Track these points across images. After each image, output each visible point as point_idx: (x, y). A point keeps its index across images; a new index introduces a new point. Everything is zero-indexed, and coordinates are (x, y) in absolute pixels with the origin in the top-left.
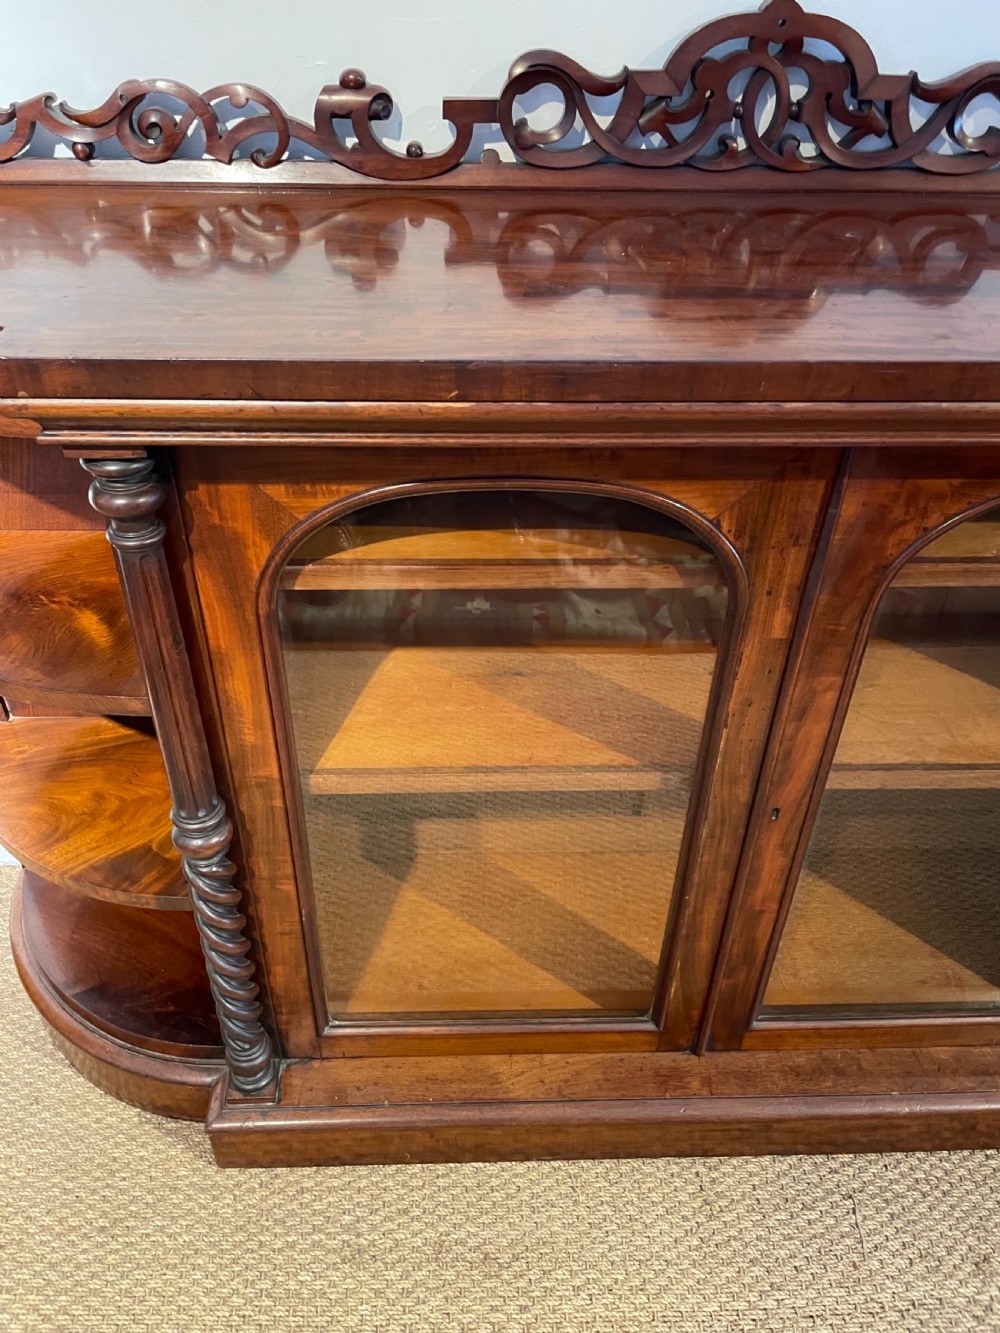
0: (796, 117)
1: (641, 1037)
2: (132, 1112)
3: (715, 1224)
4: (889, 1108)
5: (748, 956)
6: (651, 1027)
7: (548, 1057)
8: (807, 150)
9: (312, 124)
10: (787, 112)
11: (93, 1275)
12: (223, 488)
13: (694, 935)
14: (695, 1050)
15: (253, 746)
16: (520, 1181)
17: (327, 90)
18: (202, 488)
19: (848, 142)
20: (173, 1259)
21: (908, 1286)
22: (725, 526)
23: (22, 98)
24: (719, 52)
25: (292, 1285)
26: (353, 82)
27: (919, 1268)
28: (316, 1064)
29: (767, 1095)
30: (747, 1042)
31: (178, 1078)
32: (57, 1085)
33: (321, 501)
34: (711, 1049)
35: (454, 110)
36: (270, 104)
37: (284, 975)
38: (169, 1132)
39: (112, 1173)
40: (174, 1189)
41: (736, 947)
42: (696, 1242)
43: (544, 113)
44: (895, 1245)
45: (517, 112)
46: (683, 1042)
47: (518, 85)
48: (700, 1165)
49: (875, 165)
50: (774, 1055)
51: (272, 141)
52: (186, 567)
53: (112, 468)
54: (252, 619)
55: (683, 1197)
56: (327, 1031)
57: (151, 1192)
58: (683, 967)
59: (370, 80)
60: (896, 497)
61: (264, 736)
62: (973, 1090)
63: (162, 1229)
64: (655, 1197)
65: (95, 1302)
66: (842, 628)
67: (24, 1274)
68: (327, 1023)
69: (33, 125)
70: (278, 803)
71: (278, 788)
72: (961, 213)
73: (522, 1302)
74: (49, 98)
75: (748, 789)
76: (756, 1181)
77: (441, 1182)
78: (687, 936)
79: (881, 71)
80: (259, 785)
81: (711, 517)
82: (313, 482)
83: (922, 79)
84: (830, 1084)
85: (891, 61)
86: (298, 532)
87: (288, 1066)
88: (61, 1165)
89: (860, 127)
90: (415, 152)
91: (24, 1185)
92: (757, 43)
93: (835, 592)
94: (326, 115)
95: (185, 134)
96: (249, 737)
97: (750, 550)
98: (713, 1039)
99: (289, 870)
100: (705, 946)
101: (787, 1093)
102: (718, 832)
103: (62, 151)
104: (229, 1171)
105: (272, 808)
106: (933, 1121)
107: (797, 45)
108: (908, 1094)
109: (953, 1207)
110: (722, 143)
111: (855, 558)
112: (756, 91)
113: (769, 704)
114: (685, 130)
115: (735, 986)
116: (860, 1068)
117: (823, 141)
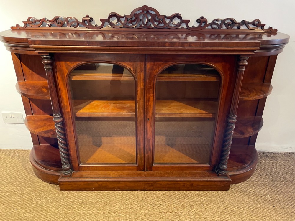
0: (149, 21)
1: (134, 167)
2: (47, 184)
3: (146, 200)
4: (176, 179)
5: (150, 149)
6: (136, 165)
7: (119, 172)
8: (153, 26)
9: (82, 22)
10: (148, 21)
11: (35, 205)
12: (61, 62)
13: (140, 145)
14: (145, 171)
15: (66, 106)
16: (113, 193)
17: (84, 17)
18: (58, 62)
19: (158, 25)
20: (50, 203)
21: (178, 209)
22: (131, 69)
23: (42, 18)
24: (138, 12)
25: (70, 207)
26: (87, 16)
27: (180, 207)
28: (79, 172)
29: (155, 177)
30: (153, 169)
31: (55, 174)
32: (34, 180)
33: (75, 64)
34: (147, 170)
35: (101, 20)
36: (76, 19)
37: (73, 152)
38: (53, 186)
39: (42, 192)
40: (52, 194)
41: (147, 147)
42: (142, 202)
43: (114, 21)
44: (176, 203)
45: (111, 20)
46: (142, 169)
47: (111, 16)
48: (145, 192)
49: (161, 28)
50: (158, 172)
51: (76, 25)
52: (56, 74)
53: (45, 56)
54: (65, 83)
55: (141, 196)
56: (80, 165)
57: (48, 194)
58: (139, 151)
59: (90, 16)
60: (154, 65)
61: (68, 104)
62: (191, 177)
63: (49, 199)
64: (136, 196)
65: (35, 209)
66: (151, 86)
67: (24, 205)
68: (80, 163)
69: (43, 22)
70: (70, 116)
71: (70, 113)
72: (176, 34)
73: (109, 210)
74: (45, 18)
75: (143, 114)
76: (154, 194)
77: (99, 193)
78: (139, 145)
79: (161, 15)
80: (67, 113)
81: (129, 67)
82: (73, 61)
83: (166, 16)
84: (166, 175)
85: (162, 13)
86: (71, 69)
87: (74, 172)
88: (33, 190)
89: (159, 23)
90: (96, 26)
91: (26, 193)
92: (143, 11)
93: (149, 80)
94: (84, 21)
95: (64, 23)
96: (66, 104)
97: (135, 73)
98: (147, 168)
99: (73, 130)
100: (142, 147)
101: (159, 177)
102: (140, 123)
103: (47, 26)
104: (62, 191)
105: (70, 117)
106: (185, 182)
107: (148, 11)
108: (180, 177)
109: (188, 199)
110: (140, 25)
111: (151, 74)
112: (143, 18)
113: (143, 99)
114: (134, 23)
115: (148, 156)
116: (172, 174)
117: (154, 24)
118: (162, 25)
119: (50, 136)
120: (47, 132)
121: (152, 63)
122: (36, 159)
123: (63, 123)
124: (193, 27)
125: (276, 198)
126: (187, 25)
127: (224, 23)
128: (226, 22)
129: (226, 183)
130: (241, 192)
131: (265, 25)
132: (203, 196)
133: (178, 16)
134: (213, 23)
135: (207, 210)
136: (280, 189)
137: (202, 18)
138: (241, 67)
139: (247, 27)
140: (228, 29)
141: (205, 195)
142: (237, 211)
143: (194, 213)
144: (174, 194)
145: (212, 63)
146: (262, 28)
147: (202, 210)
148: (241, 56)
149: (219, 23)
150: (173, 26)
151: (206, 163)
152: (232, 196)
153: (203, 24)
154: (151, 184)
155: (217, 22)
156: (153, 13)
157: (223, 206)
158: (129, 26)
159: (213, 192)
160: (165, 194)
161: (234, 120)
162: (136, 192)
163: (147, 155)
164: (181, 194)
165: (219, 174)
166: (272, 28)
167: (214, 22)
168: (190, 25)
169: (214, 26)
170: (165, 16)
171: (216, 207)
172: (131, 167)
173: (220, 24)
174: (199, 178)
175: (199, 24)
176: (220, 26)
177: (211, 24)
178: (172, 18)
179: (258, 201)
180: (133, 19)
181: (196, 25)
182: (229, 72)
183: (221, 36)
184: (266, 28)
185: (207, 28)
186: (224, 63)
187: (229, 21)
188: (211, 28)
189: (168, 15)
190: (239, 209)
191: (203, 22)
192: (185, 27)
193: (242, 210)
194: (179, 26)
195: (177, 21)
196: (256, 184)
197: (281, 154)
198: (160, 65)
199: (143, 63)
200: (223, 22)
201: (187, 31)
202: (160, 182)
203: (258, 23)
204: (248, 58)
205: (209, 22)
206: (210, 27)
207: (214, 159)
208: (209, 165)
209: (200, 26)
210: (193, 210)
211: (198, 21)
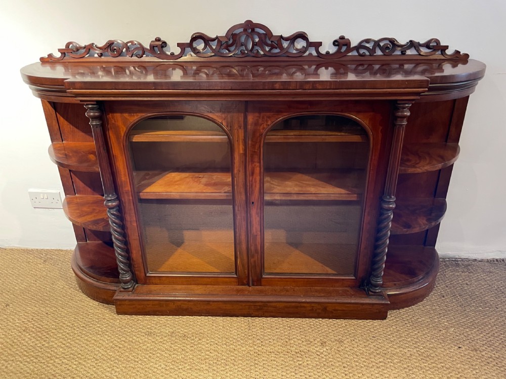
0: (256, 45)
1: (233, 280)
2: (97, 303)
3: (250, 331)
4: (300, 300)
5: (256, 251)
6: (236, 276)
8: (262, 53)
9: (149, 48)
10: (254, 44)
11: (79, 336)
12: (115, 114)
13: (240, 243)
14: (248, 285)
15: (124, 181)
16: (198, 320)
17: (152, 41)
18: (110, 114)
19: (270, 50)
20: (100, 333)
21: (300, 347)
22: (223, 123)
23: (87, 44)
24: (237, 31)
25: (131, 339)
26: (158, 40)
27: (304, 343)
28: (145, 285)
29: (266, 295)
30: (263, 283)
31: (108, 288)
32: (78, 297)
33: (136, 117)
34: (253, 285)
35: (179, 45)
36: (140, 44)
37: (136, 254)
38: (106, 307)
39: (89, 315)
40: (104, 319)
41: (252, 247)
42: (243, 335)
43: (200, 46)
44: (299, 338)
45: (195, 45)
46: (245, 282)
47: (194, 39)
48: (250, 319)
49: (276, 56)
50: (271, 287)
51: (141, 52)
52: (107, 132)
53: (90, 106)
54: (122, 146)
55: (243, 325)
56: (148, 275)
57: (98, 319)
58: (240, 253)
59: (162, 39)
60: (260, 117)
61: (127, 179)
62: (324, 296)
63: (99, 327)
64: (235, 325)
65: (77, 341)
66: (256, 150)
67: (60, 335)
68: (148, 272)
69: (89, 49)
70: (131, 198)
71: (130, 193)
72: (301, 66)
73: (192, 345)
74: (93, 44)
75: (244, 196)
76: (264, 323)
77: (177, 320)
79: (274, 34)
80: (126, 193)
81: (220, 121)
82: (133, 113)
83: (283, 36)
84: (284, 293)
85: (276, 31)
86: (131, 125)
87: (138, 286)
88: (75, 313)
89: (273, 47)
90: (172, 54)
91: (64, 317)
92: (245, 30)
93: (252, 141)
94: (152, 47)
95: (122, 51)
96: (123, 179)
97: (230, 130)
98: (253, 281)
99: (135, 219)
100: (244, 246)
101: (272, 295)
102: (240, 209)
103: (96, 55)
104: (120, 316)
105: (130, 199)
106: (313, 305)
107: (254, 30)
108: (305, 296)
109: (319, 331)
110: (241, 52)
111: (254, 132)
112: (246, 40)
113: (244, 171)
114: (232, 48)
115: (255, 261)
116: (294, 290)
117: (263, 50)
118: (277, 51)
119: (100, 228)
120: (96, 222)
121: (257, 114)
122: (81, 264)
123: (120, 209)
124: (328, 53)
125: (465, 334)
126: (317, 51)
127: (379, 46)
128: (382, 44)
129: (382, 308)
130: (407, 322)
131: (447, 47)
132: (344, 327)
133: (302, 36)
134: (360, 46)
135: (348, 349)
136: (474, 319)
137: (342, 38)
138: (399, 119)
139: (417, 51)
140: (385, 55)
141: (346, 325)
142: (397, 353)
143: (326, 354)
144: (296, 323)
145: (352, 113)
146: (443, 53)
147: (340, 349)
148: (398, 102)
149: (370, 45)
150: (295, 52)
151: (348, 274)
152: (392, 329)
153: (344, 49)
154: (259, 307)
155: (367, 45)
156: (262, 31)
157: (374, 344)
158: (223, 53)
159: (360, 321)
160: (281, 323)
161: (391, 204)
162: (235, 319)
163: (252, 260)
164: (307, 323)
165: (370, 293)
166: (460, 52)
167: (362, 44)
168: (323, 50)
169: (362, 51)
170: (281, 37)
171: (363, 346)
172: (227, 279)
173: (371, 48)
174: (336, 298)
175: (337, 47)
176: (372, 51)
177: (357, 48)
178: (293, 39)
179: (433, 338)
180: (231, 42)
181: (333, 50)
182: (381, 128)
183: (374, 67)
184: (449, 52)
185: (350, 54)
186: (372, 113)
187: (387, 42)
188: (357, 54)
189: (286, 35)
190: (401, 349)
191: (344, 45)
192: (314, 53)
193: (406, 351)
194: (305, 52)
195: (300, 44)
196: (434, 310)
197: (481, 261)
198: (269, 117)
199: (243, 115)
200: (377, 43)
201: (318, 60)
202: (274, 304)
203: (435, 44)
204: (410, 105)
205: (354, 44)
206: (355, 53)
207: (361, 268)
208: (354, 278)
209: (338, 51)
210: (325, 349)
211: (335, 43)
